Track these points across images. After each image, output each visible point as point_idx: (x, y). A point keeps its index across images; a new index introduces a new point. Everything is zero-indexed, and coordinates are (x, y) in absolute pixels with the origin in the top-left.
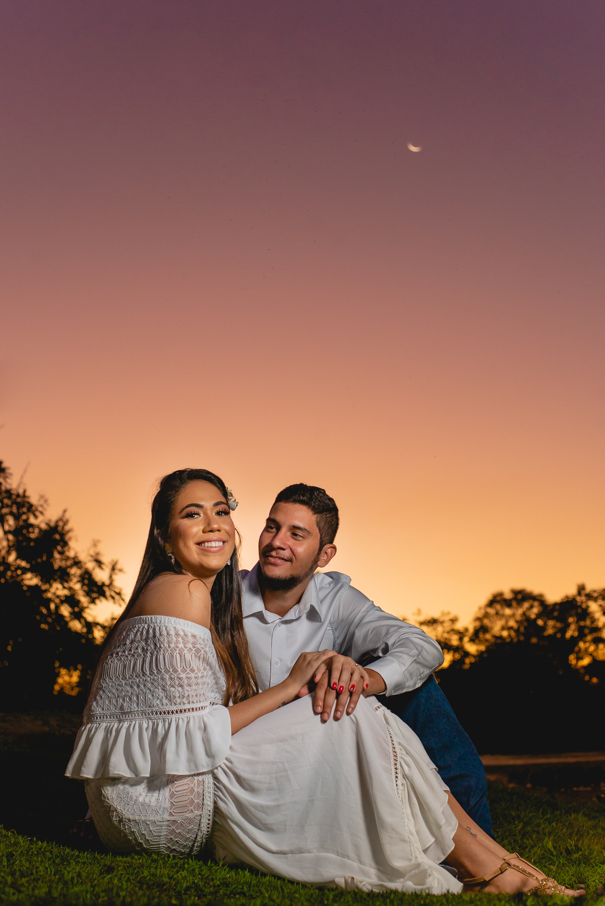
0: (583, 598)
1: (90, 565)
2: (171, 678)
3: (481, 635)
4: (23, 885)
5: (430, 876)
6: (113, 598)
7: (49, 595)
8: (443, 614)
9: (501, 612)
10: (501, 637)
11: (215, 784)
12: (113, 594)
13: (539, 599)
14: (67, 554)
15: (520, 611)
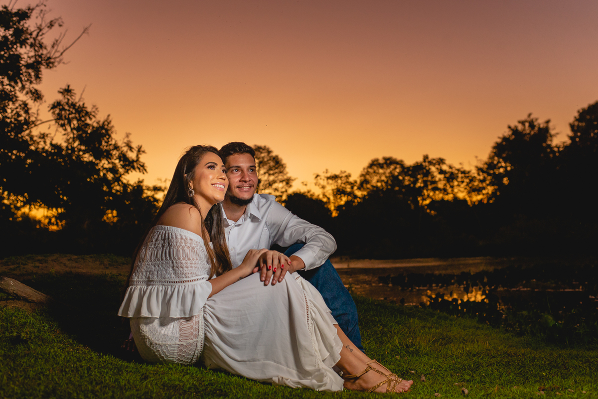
0: (427, 164)
1: (125, 149)
2: (176, 262)
3: (364, 185)
4: (98, 391)
5: (325, 376)
6: (139, 169)
7: (100, 167)
8: (342, 172)
9: (377, 171)
10: (377, 187)
11: (205, 323)
12: (139, 166)
13: (400, 163)
14: (110, 143)
15: (388, 171)
